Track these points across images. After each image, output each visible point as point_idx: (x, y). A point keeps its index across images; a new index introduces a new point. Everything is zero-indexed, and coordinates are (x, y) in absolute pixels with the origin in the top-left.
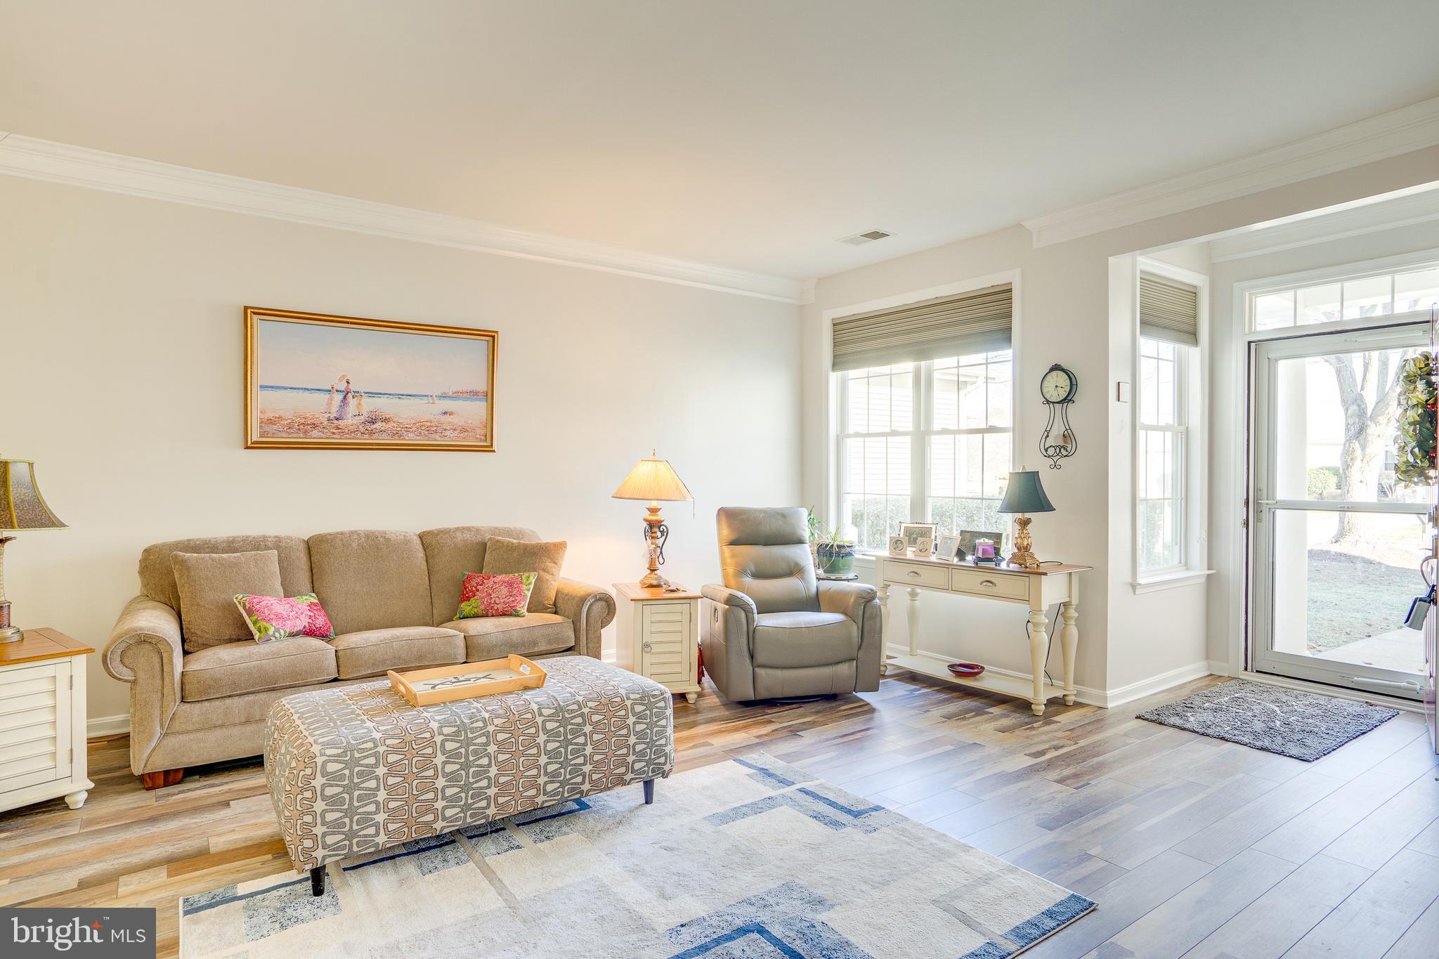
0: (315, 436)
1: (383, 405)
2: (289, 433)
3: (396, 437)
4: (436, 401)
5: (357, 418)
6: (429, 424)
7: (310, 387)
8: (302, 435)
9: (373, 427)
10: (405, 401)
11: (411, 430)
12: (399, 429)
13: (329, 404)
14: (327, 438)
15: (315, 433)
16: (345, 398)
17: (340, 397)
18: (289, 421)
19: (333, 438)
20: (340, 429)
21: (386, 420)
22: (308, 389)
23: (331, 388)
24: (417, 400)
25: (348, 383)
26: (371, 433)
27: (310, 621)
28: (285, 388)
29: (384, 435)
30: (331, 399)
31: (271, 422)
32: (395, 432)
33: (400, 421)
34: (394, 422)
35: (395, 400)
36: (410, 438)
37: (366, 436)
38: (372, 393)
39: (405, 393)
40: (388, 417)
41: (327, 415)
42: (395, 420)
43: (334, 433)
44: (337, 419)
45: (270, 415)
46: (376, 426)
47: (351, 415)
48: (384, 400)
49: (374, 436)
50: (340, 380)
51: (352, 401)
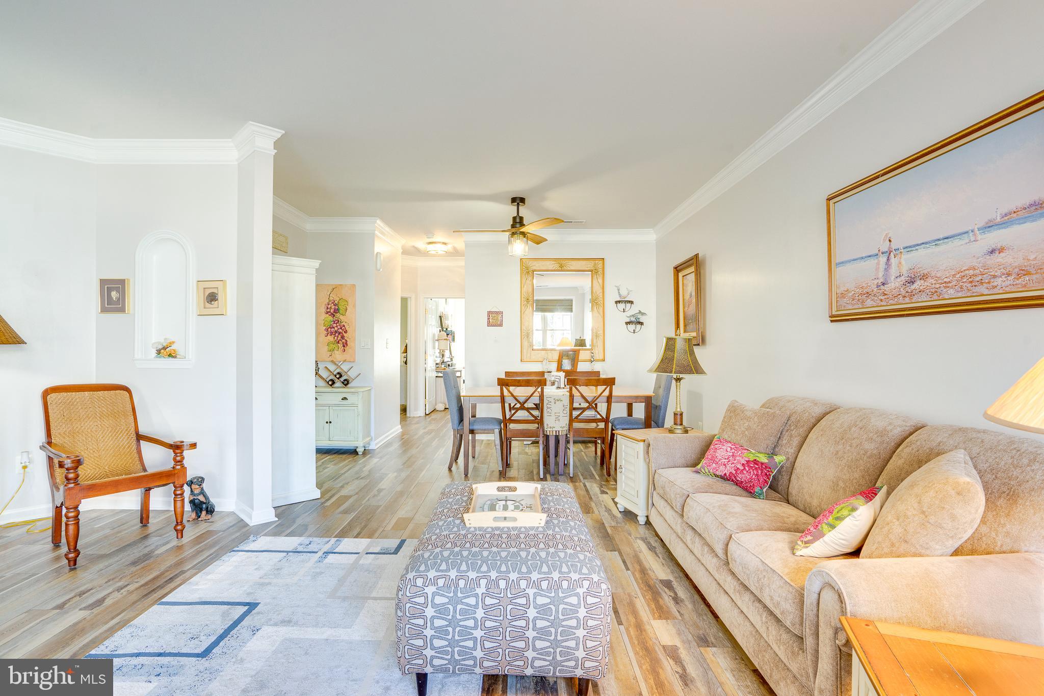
0: (870, 305)
1: (922, 259)
2: (853, 305)
3: (935, 297)
4: (979, 237)
5: (899, 280)
6: (971, 272)
7: (864, 255)
8: (861, 306)
9: (913, 287)
10: (943, 247)
11: (950, 285)
12: (937, 286)
13: (877, 269)
14: (877, 306)
15: (869, 302)
16: (888, 259)
17: (883, 259)
18: (853, 293)
19: (881, 306)
20: (886, 294)
21: (924, 277)
22: (862, 258)
23: (877, 252)
24: (957, 242)
25: (890, 241)
26: (912, 295)
27: (734, 472)
28: (849, 261)
29: (924, 297)
30: (878, 264)
31: (843, 295)
32: (933, 291)
33: (938, 275)
34: (932, 278)
35: (933, 249)
36: (951, 295)
37: (907, 300)
38: (910, 247)
39: (941, 236)
40: (925, 272)
41: (876, 282)
42: (933, 274)
43: (881, 300)
44: (883, 284)
45: (842, 289)
46: (915, 286)
47: (893, 277)
48: (921, 252)
49: (915, 299)
50: (884, 240)
51: (893, 261)
